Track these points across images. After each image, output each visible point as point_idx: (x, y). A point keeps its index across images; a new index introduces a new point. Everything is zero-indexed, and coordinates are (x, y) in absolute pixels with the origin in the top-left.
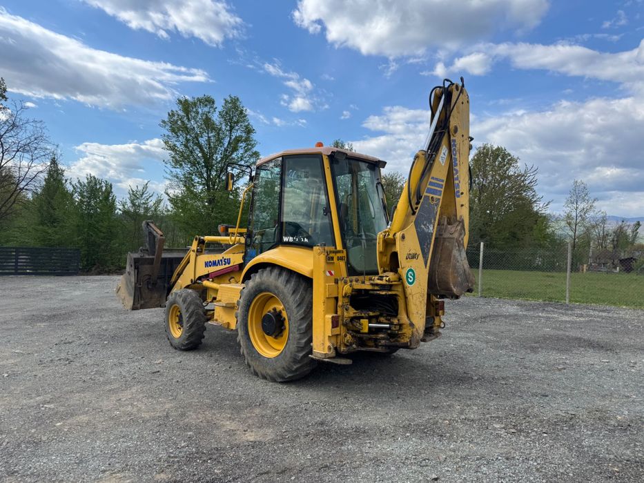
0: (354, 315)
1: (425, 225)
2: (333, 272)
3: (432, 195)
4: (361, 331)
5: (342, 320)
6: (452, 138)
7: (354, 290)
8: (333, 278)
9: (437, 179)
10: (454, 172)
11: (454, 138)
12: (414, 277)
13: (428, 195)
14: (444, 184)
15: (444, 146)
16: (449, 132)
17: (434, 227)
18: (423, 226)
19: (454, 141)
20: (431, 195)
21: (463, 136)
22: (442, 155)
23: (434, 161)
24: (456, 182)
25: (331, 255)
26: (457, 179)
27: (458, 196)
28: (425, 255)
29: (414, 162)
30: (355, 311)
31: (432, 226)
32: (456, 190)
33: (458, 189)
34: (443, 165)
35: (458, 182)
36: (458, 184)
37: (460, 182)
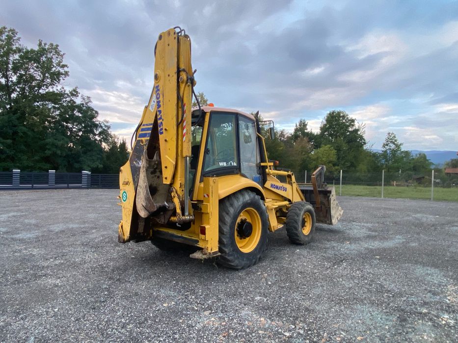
1: (136, 161)
3: (143, 138)
9: (146, 125)
10: (158, 113)
11: (157, 85)
12: (126, 197)
13: (139, 139)
14: (152, 126)
19: (157, 87)
21: (169, 75)
22: (152, 103)
24: (159, 122)
26: (160, 118)
27: (161, 133)
31: (141, 161)
32: (159, 129)
33: (161, 127)
34: (153, 111)
35: (161, 121)
36: (161, 123)
37: (163, 120)
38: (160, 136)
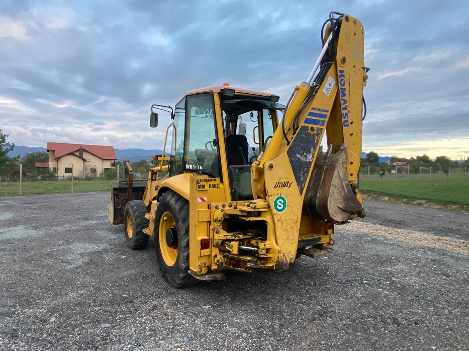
0: (225, 238)
1: (301, 154)
2: (205, 199)
3: (312, 125)
4: (231, 253)
5: (213, 242)
6: (339, 68)
7: (225, 215)
8: (206, 204)
9: (318, 109)
10: (342, 102)
11: (342, 69)
12: (284, 204)
13: (306, 125)
14: (328, 114)
15: (330, 77)
16: (336, 64)
17: (313, 156)
18: (298, 156)
19: (342, 72)
20: (310, 126)
21: (354, 66)
22: (327, 85)
23: (316, 92)
24: (344, 112)
25: (202, 183)
26: (345, 109)
27: (347, 126)
28: (299, 182)
29: (293, 94)
30: (227, 234)
31: (311, 155)
32: (343, 120)
33: (346, 119)
34: (328, 95)
35: (346, 111)
36: (346, 114)
37: (349, 111)
38: (345, 129)
